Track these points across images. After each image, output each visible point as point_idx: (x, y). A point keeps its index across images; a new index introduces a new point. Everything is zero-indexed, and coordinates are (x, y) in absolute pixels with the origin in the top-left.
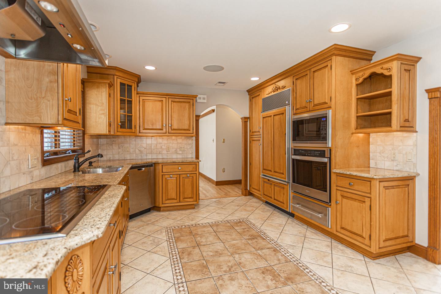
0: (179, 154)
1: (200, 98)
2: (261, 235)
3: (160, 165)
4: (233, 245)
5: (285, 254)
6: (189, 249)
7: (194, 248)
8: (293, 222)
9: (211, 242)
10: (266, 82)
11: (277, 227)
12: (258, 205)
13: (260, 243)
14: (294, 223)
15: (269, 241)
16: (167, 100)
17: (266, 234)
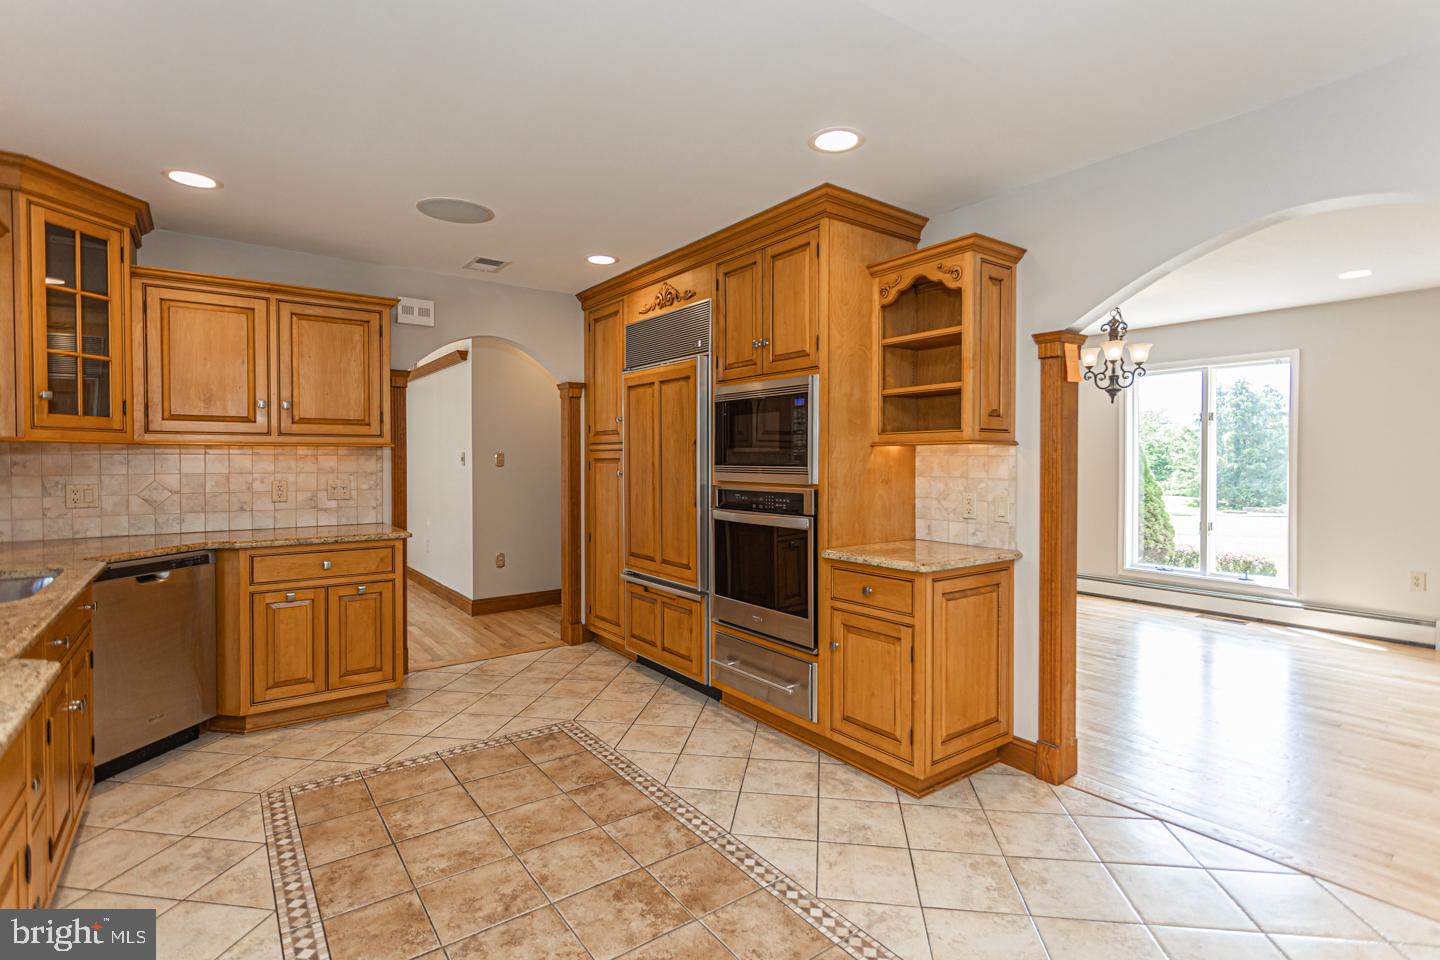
0: (326, 510)
1: (408, 310)
2: (619, 771)
3: (244, 558)
4: (522, 821)
5: (687, 823)
6: (357, 864)
7: (376, 856)
8: (717, 714)
9: (444, 822)
10: (635, 273)
11: (668, 738)
12: (612, 671)
13: (612, 799)
14: (719, 720)
15: (640, 788)
16: (273, 309)
17: (634, 767)
